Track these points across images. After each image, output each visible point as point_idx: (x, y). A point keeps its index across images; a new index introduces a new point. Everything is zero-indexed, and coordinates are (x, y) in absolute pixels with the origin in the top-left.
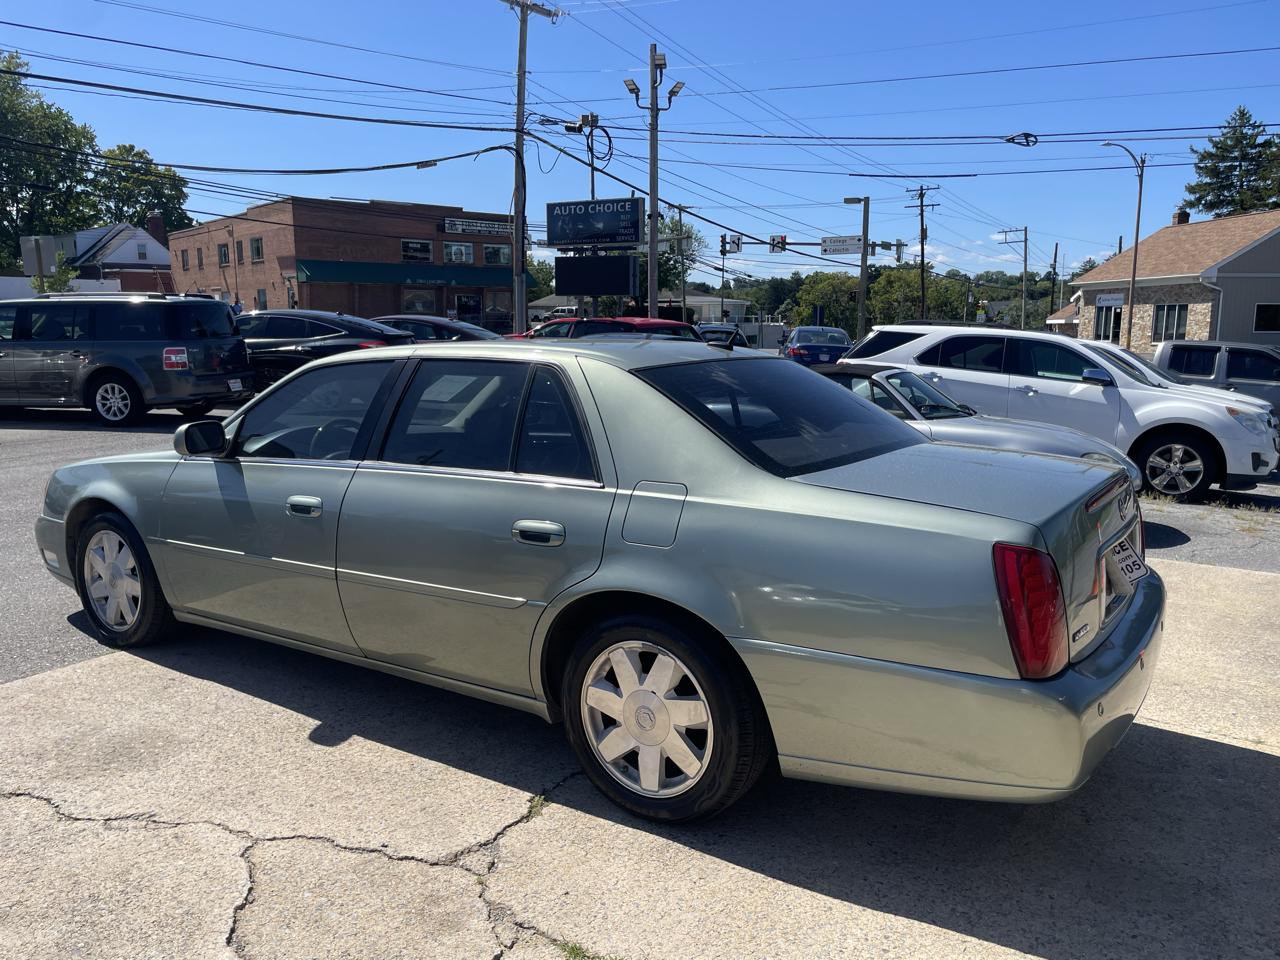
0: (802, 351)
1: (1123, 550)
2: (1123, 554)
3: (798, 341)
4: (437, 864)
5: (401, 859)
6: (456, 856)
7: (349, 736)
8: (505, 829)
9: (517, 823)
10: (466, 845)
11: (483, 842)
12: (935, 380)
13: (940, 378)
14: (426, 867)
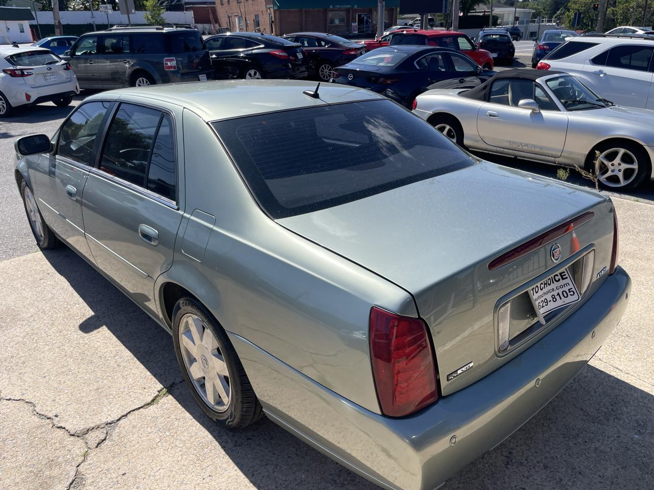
0: (545, 47)
1: (563, 279)
2: (562, 282)
3: (544, 40)
4: (73, 435)
5: (59, 428)
6: (88, 430)
7: (102, 326)
8: (129, 412)
9: (139, 408)
10: (98, 423)
11: (109, 422)
12: (602, 75)
13: (605, 74)
14: (67, 435)
